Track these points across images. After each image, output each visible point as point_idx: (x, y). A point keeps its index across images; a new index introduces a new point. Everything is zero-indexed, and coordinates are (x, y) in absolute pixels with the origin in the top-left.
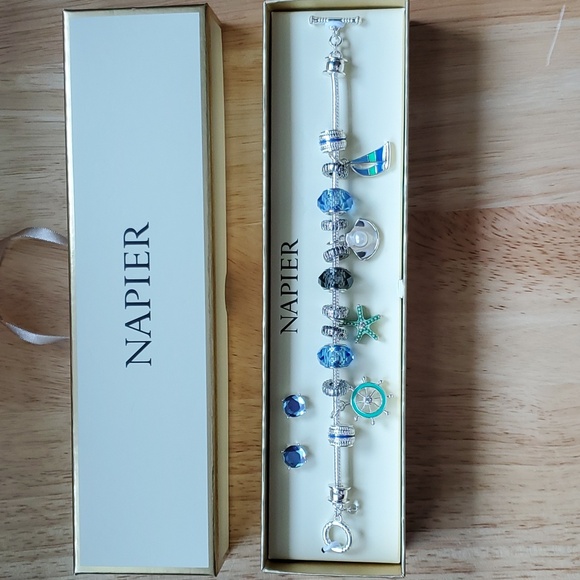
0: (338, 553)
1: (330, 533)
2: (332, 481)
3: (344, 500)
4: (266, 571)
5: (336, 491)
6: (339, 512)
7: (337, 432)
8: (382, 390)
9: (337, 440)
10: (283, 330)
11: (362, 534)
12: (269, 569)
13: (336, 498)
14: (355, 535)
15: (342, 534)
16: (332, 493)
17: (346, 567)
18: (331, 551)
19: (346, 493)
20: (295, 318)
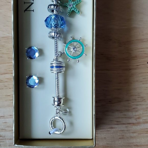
0: (57, 134)
1: (54, 123)
2: (55, 95)
3: (61, 104)
4: (16, 145)
5: (56, 99)
6: (58, 111)
7: (54, 65)
8: (81, 43)
9: (55, 69)
10: (26, 10)
11: (72, 123)
12: (17, 145)
13: (56, 103)
14: (67, 124)
15: (60, 124)
16: (54, 101)
17: (62, 142)
18: (54, 133)
19: (62, 101)
20: (32, 3)
